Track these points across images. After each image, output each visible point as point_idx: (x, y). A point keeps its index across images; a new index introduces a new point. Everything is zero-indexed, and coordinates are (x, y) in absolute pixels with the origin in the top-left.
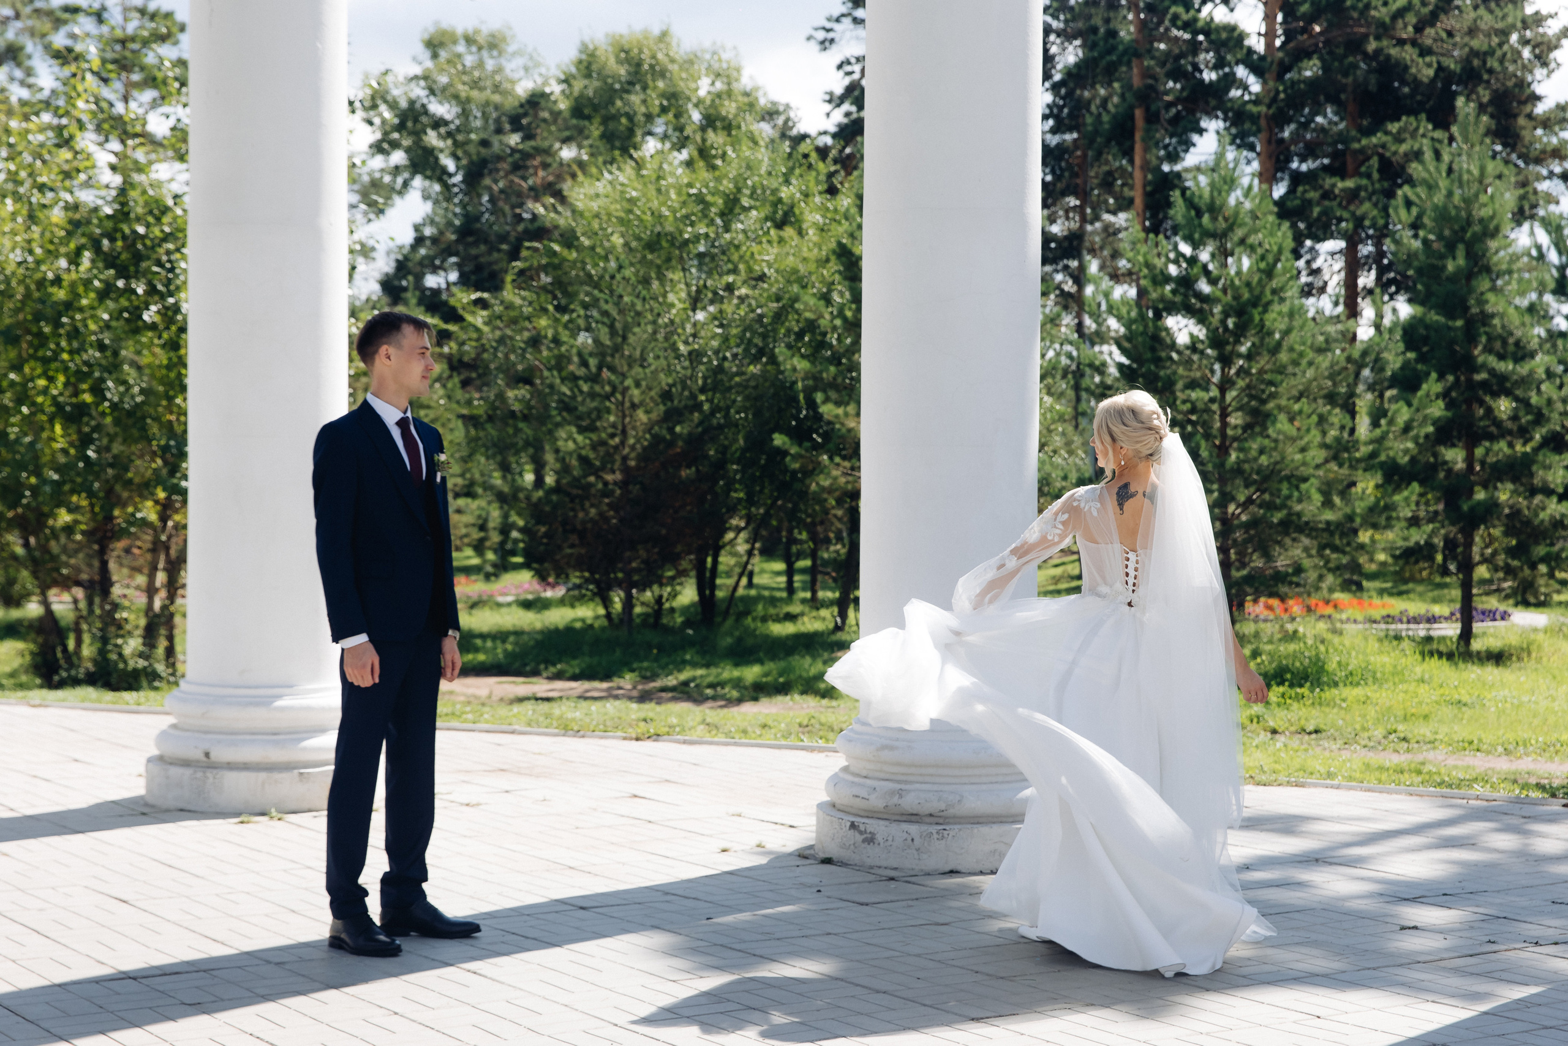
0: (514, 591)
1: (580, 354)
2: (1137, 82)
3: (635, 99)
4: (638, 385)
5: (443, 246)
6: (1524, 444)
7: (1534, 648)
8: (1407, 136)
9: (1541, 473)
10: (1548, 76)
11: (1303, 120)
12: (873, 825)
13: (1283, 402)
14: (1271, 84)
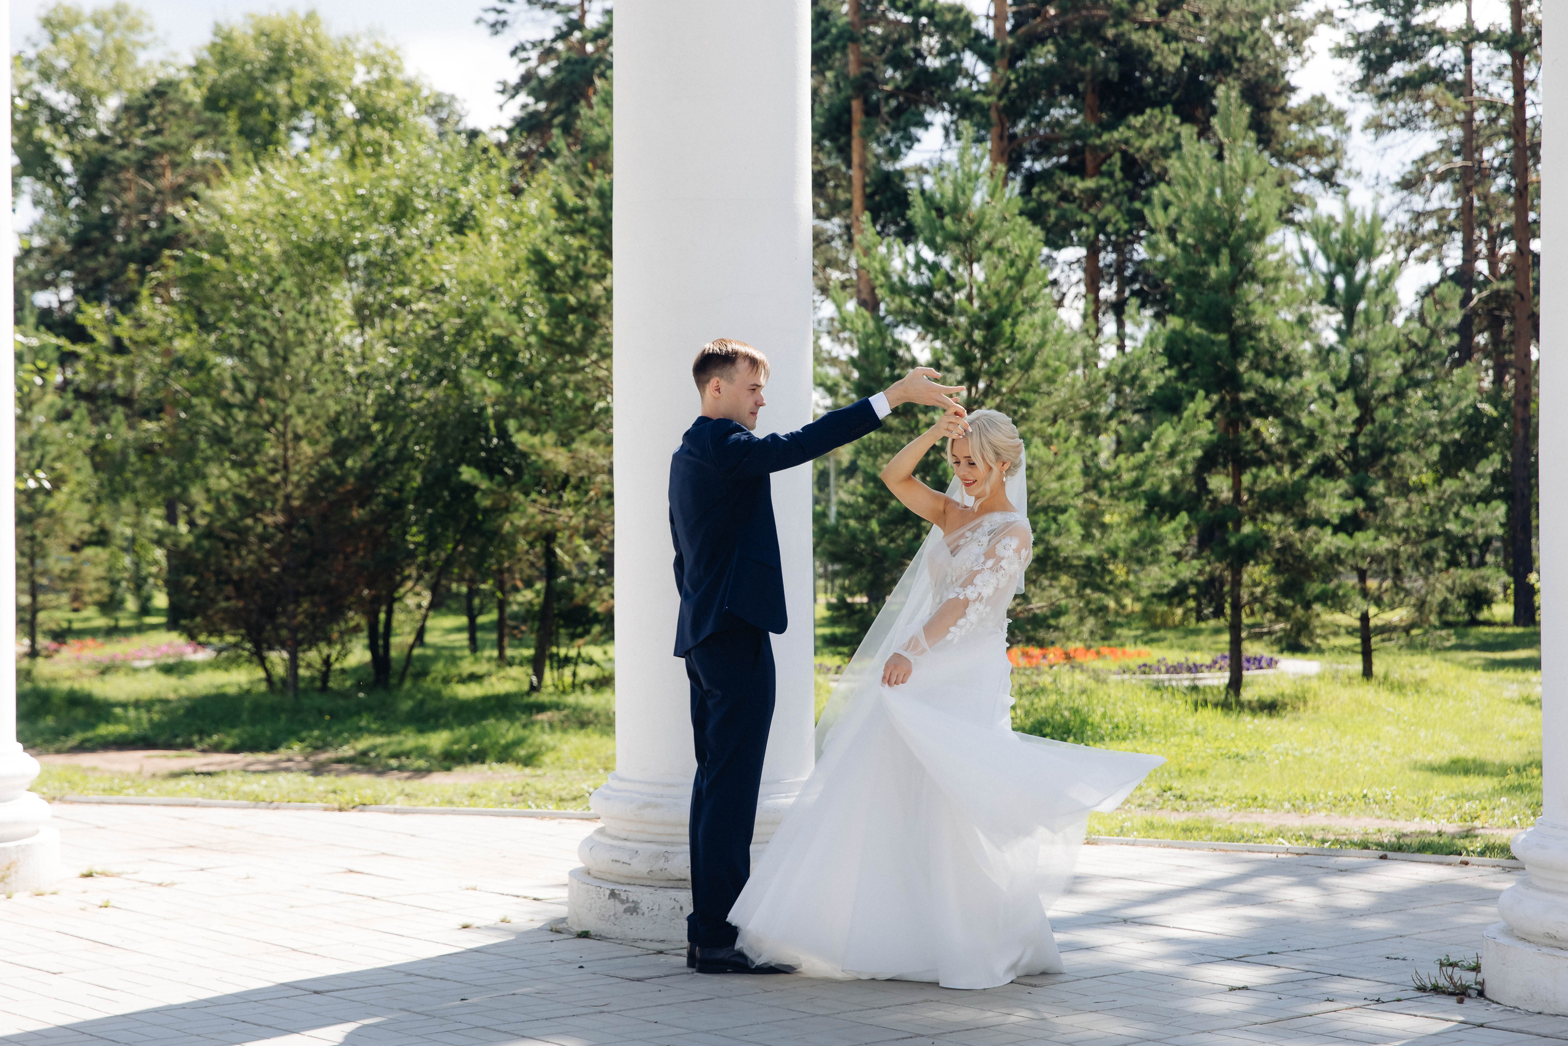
0: (150, 655)
1: (235, 379)
2: (853, 70)
3: (280, 89)
4: (301, 411)
5: (57, 258)
6: (1293, 471)
7: (1310, 696)
8: (1152, 130)
9: (1314, 501)
10: (1302, 65)
11: (1037, 112)
12: (636, 894)
13: (1036, 425)
14: (1000, 71)
